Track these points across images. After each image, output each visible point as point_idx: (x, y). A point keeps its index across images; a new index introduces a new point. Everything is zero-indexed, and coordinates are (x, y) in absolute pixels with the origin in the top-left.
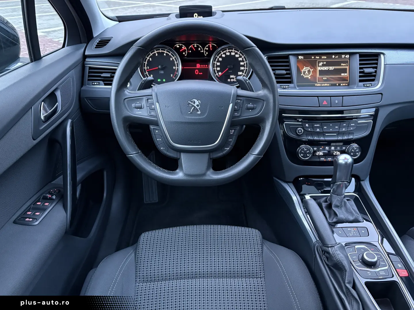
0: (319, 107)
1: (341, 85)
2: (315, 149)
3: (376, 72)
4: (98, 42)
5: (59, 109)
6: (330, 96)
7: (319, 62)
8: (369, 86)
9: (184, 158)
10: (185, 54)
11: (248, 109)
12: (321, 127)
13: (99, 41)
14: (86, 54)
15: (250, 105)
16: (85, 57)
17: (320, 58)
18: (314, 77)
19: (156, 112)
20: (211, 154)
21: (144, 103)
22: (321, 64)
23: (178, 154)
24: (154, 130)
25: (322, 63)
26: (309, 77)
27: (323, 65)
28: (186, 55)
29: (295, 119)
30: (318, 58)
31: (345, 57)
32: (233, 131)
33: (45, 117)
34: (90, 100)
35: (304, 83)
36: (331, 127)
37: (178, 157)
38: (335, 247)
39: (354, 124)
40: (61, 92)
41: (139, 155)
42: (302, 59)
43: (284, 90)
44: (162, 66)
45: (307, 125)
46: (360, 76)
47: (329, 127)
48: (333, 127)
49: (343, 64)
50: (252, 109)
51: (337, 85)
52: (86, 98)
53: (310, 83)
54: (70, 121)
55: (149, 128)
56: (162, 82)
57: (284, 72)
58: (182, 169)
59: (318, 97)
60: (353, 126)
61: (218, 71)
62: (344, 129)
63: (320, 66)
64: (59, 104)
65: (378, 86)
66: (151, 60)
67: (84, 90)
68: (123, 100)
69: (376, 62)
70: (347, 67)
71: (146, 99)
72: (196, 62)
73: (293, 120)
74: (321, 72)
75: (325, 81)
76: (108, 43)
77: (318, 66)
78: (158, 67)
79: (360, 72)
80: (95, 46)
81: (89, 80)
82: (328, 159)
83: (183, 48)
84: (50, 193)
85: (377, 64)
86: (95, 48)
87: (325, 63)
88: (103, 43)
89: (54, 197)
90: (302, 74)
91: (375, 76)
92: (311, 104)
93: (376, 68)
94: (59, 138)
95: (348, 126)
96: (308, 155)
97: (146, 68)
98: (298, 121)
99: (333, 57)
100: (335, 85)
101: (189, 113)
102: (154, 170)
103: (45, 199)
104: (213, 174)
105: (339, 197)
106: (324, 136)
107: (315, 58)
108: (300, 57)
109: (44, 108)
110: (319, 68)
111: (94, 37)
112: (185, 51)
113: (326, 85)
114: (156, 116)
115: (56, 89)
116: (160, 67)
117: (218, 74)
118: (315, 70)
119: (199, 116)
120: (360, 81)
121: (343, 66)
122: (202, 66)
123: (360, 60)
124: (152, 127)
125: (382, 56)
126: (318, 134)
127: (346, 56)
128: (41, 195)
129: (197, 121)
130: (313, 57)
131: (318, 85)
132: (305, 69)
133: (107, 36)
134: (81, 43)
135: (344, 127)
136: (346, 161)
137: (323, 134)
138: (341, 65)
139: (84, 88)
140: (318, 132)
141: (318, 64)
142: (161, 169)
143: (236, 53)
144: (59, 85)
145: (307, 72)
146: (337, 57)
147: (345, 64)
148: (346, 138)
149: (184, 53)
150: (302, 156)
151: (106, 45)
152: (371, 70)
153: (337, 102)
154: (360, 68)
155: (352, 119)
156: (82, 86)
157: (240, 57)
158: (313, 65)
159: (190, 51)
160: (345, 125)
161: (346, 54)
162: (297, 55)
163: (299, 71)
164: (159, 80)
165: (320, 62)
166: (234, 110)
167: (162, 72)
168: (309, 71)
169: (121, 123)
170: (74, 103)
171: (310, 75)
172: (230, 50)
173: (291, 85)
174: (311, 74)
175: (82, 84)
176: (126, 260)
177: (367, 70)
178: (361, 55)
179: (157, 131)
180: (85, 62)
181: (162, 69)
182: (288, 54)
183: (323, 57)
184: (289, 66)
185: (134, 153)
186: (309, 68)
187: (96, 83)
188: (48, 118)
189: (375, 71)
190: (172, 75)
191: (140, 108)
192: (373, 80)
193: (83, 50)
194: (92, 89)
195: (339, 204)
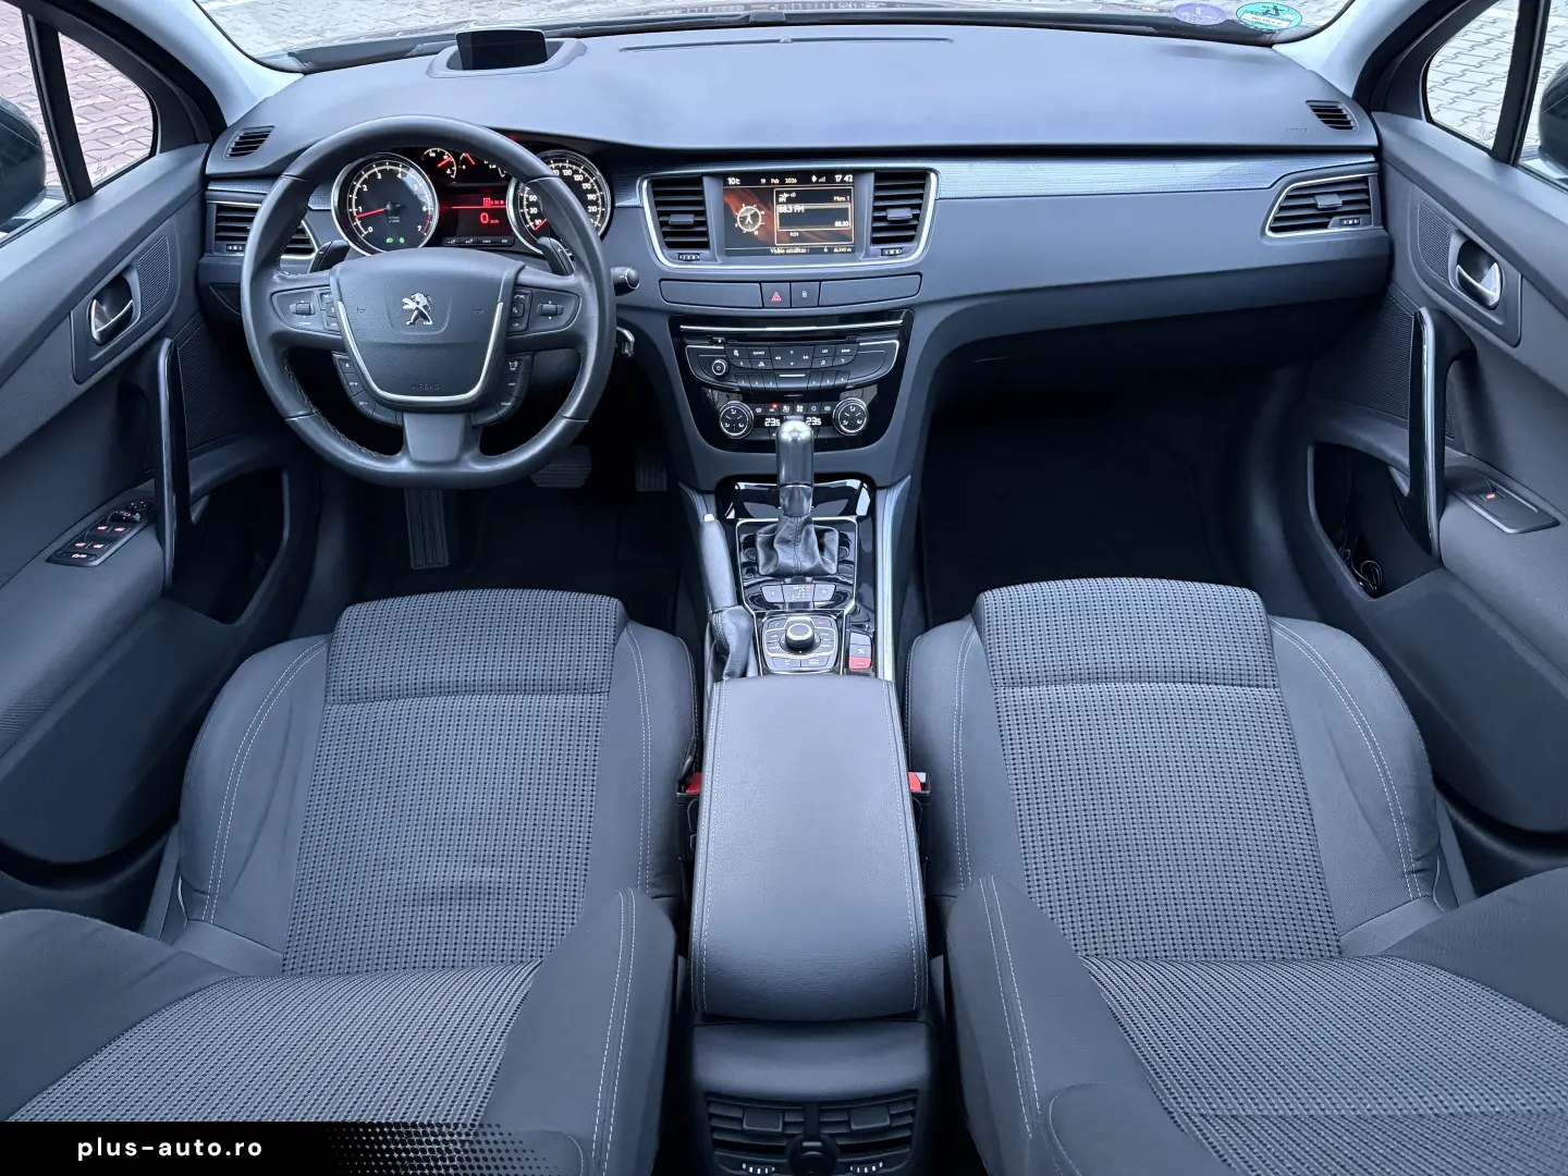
0: (763, 307)
1: (836, 250)
2: (759, 410)
3: (916, 217)
4: (237, 140)
5: (137, 315)
6: (790, 282)
7: (779, 193)
8: (895, 255)
9: (412, 427)
10: (452, 173)
11: (545, 314)
12: (769, 358)
13: (241, 138)
14: (208, 171)
15: (549, 306)
16: (205, 179)
17: (782, 182)
18: (767, 229)
19: (339, 323)
20: (473, 416)
21: (314, 303)
22: (783, 197)
23: (399, 414)
24: (342, 363)
25: (786, 195)
26: (755, 230)
27: (790, 201)
28: (453, 177)
29: (709, 337)
30: (777, 181)
31: (843, 181)
32: (516, 363)
33: (102, 334)
34: (221, 289)
35: (740, 245)
36: (792, 358)
37: (400, 424)
38: (724, 613)
39: (848, 350)
40: (139, 274)
41: (313, 418)
42: (736, 185)
43: (689, 266)
44: (393, 204)
45: (736, 353)
46: (875, 230)
47: (786, 358)
48: (797, 357)
49: (839, 199)
50: (555, 314)
51: (826, 250)
52: (212, 284)
53: (757, 247)
54: (167, 342)
55: (331, 358)
56: (395, 246)
57: (690, 219)
58: (407, 452)
59: (760, 282)
60: (846, 355)
61: (533, 217)
62: (824, 362)
63: (783, 203)
64: (136, 301)
65: (915, 254)
66: (365, 189)
67: (209, 266)
68: (268, 297)
69: (920, 192)
70: (849, 206)
71: (319, 293)
72: (483, 192)
73: (704, 339)
74: (787, 219)
75: (794, 239)
76: (262, 142)
77: (778, 203)
78: (385, 206)
79: (875, 219)
80: (230, 152)
81: (218, 238)
83: (445, 157)
84: (127, 509)
85: (921, 196)
86: (231, 155)
87: (793, 195)
88: (251, 141)
89: (137, 517)
90: (738, 224)
91: (914, 228)
92: (743, 300)
93: (919, 207)
94: (144, 384)
95: (835, 355)
96: (741, 425)
97: (355, 210)
98: (716, 343)
99: (814, 179)
100: (819, 251)
101: (408, 323)
102: (344, 450)
103: (118, 520)
104: (477, 460)
105: (793, 520)
106: (776, 379)
107: (768, 183)
108: (732, 181)
109: (99, 313)
110: (783, 209)
111: (229, 124)
112: (450, 165)
113: (797, 250)
114: (341, 331)
115: (128, 268)
116: (388, 207)
117: (535, 225)
118: (769, 212)
119: (430, 330)
120: (875, 241)
121: (840, 202)
122: (496, 202)
123: (877, 188)
124: (337, 356)
125: (933, 175)
126: (763, 374)
127: (846, 179)
128: (108, 513)
129: (426, 342)
130: (764, 181)
131: (779, 251)
132: (746, 210)
133: (261, 122)
134: (196, 142)
135: (824, 357)
136: (795, 435)
137: (772, 373)
138: (832, 201)
139: (205, 260)
140: (761, 369)
141: (778, 197)
142: (364, 450)
143: (575, 172)
144: (133, 260)
145: (749, 219)
146: (823, 179)
147: (843, 199)
148: (828, 383)
149: (449, 172)
150: (727, 428)
151: (256, 148)
152: (906, 213)
153: (805, 295)
154: (876, 209)
155: (844, 337)
156: (202, 256)
157: (586, 180)
158: (765, 199)
159: (464, 167)
160: (825, 351)
161: (844, 172)
162: (724, 176)
163: (728, 216)
164: (389, 240)
165: (782, 192)
166: (509, 318)
167: (396, 220)
168: (755, 216)
169: (269, 349)
170: (175, 302)
171: (757, 227)
172: (560, 165)
173: (705, 252)
174: (760, 223)
175: (203, 249)
176: (304, 657)
177: (893, 214)
178: (881, 175)
179: (347, 365)
180: (207, 193)
181: (396, 212)
182: (697, 173)
183: (788, 181)
184: (702, 203)
185: (301, 413)
186: (754, 208)
187: (235, 248)
188: (108, 336)
189: (914, 215)
190: (420, 227)
191: (308, 313)
192: (910, 239)
193: (200, 161)
194: (226, 263)
195: (790, 537)
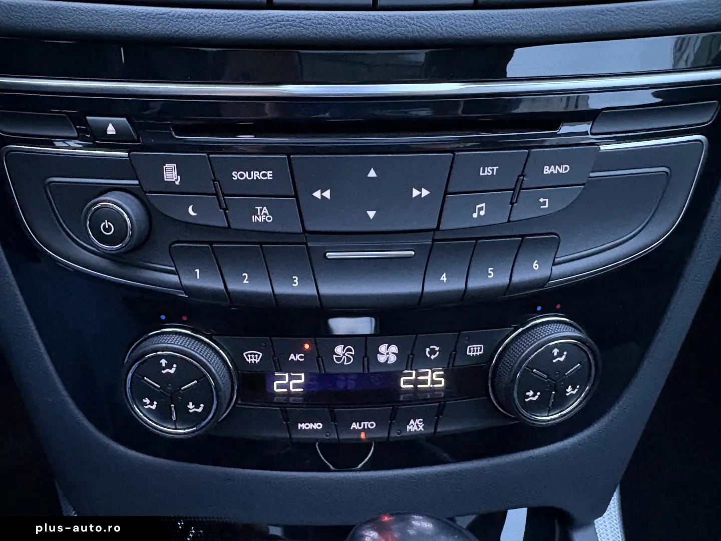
12: (291, 192)
39: (563, 169)
47: (355, 194)
48: (391, 193)
62: (480, 211)
82: (354, 426)
95: (517, 186)
96: (191, 406)
98: (98, 138)
106: (313, 263)
126: (265, 247)
135: (484, 190)
137: (308, 251)
140: (263, 233)
155: (552, 121)
